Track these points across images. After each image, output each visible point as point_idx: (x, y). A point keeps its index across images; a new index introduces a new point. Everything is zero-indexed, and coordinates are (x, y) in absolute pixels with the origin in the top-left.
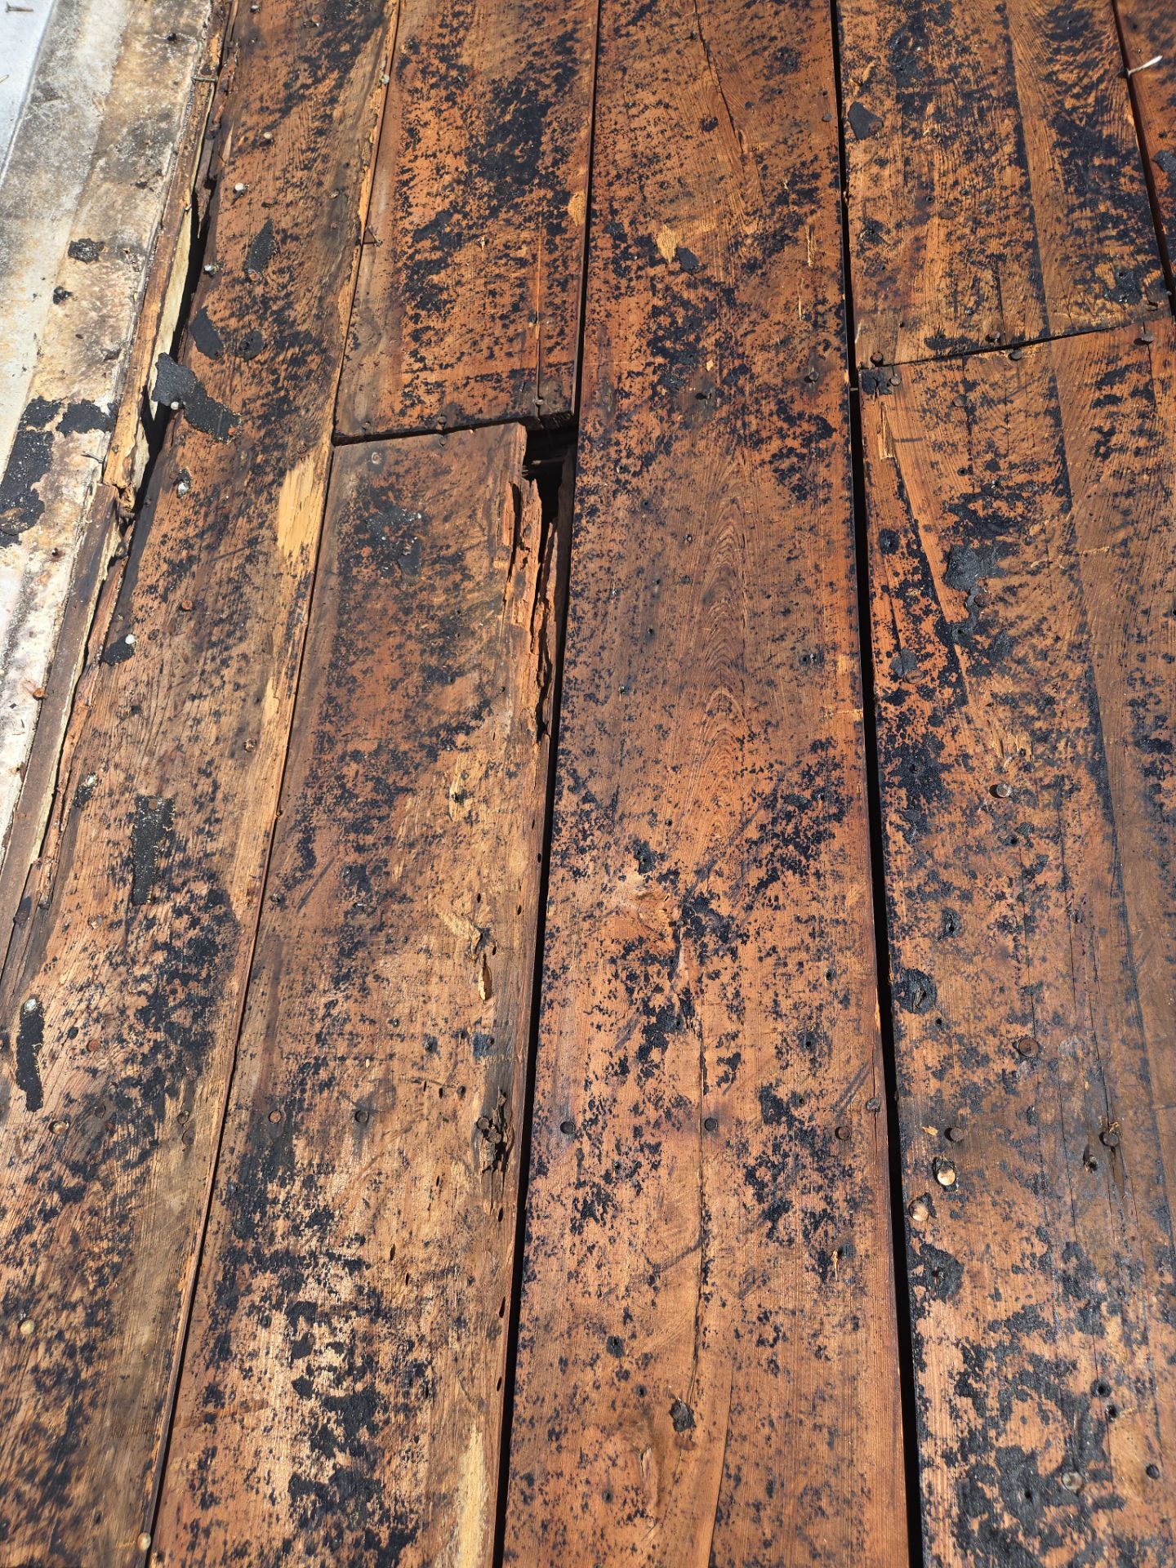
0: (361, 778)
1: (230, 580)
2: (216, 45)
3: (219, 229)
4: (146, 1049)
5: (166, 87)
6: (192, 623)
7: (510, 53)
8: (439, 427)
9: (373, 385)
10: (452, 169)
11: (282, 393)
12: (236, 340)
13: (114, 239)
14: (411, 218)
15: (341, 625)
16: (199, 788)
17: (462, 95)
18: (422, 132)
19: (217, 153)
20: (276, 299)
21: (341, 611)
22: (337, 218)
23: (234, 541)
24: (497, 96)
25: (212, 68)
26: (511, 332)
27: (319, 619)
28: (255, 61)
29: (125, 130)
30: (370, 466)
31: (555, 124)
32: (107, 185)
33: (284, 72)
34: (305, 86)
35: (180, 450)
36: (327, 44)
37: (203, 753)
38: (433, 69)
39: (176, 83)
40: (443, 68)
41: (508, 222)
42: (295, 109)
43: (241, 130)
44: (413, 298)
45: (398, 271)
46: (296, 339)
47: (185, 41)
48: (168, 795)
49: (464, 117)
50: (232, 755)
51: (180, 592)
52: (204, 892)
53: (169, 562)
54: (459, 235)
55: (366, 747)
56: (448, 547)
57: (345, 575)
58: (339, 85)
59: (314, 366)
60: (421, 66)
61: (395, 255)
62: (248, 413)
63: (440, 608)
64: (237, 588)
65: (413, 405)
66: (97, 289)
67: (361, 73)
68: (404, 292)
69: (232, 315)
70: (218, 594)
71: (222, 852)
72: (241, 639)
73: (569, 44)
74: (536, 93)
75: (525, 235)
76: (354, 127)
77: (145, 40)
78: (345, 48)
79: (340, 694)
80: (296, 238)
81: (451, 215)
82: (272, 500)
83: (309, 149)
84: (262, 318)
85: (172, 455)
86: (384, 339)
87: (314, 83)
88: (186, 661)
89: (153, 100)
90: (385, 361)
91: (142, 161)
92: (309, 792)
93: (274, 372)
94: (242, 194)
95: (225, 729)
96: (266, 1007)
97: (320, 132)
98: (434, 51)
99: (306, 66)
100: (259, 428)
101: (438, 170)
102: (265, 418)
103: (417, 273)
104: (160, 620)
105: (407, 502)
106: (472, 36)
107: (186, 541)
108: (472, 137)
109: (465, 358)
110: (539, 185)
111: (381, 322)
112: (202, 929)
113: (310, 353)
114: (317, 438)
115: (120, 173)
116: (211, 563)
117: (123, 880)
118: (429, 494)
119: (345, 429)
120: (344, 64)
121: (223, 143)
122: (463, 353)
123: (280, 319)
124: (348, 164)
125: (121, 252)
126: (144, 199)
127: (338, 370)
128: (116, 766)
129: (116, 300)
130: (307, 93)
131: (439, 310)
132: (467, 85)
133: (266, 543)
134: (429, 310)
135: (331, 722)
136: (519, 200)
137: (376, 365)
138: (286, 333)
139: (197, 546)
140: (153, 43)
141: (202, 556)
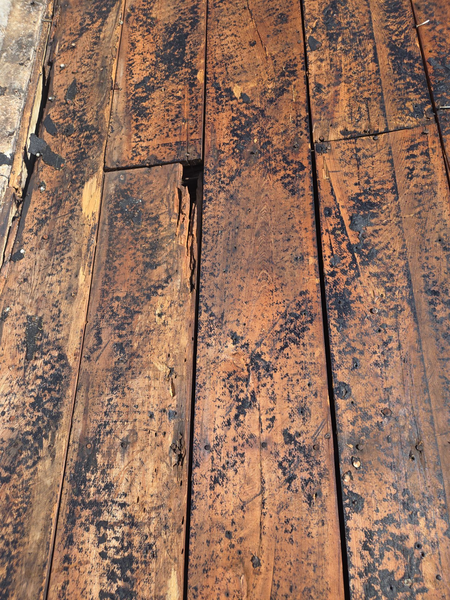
0: (120, 308)
1: (63, 227)
2: (51, 7)
3: (54, 82)
4: (34, 419)
5: (31, 23)
6: (48, 244)
7: (172, 13)
8: (147, 165)
9: (120, 147)
10: (150, 59)
11: (83, 150)
12: (62, 128)
13: (11, 86)
14: (133, 79)
15: (110, 245)
16: (53, 312)
17: (153, 29)
18: (137, 44)
19: (52, 51)
20: (79, 111)
21: (110, 240)
22: (103, 79)
23: (64, 211)
24: (167, 30)
25: (50, 16)
26: (175, 126)
27: (101, 243)
28: (67, 14)
29: (14, 41)
30: (120, 180)
31: (191, 42)
32: (7, 64)
33: (80, 18)
34: (88, 25)
35: (41, 173)
36: (97, 7)
37: (54, 298)
38: (141, 19)
39: (34, 22)
40: (145, 18)
41: (173, 81)
42: (84, 34)
43: (62, 42)
44: (135, 112)
45: (129, 101)
46: (87, 128)
47: (38, 5)
48: (40, 315)
49: (154, 38)
50: (66, 298)
51: (42, 231)
52: (56, 355)
53: (38, 219)
54: (153, 86)
55: (121, 295)
56: (152, 213)
57: (111, 225)
58: (102, 25)
59: (95, 139)
60: (136, 18)
61: (127, 94)
62: (69, 158)
63: (150, 238)
64: (66, 230)
65: (136, 155)
66: (4, 107)
67: (111, 19)
68: (132, 109)
69: (61, 118)
70: (58, 232)
71: (63, 338)
72: (68, 251)
73: (195, 10)
74: (183, 29)
75: (180, 87)
76: (109, 41)
77: (21, 4)
78: (104, 9)
79: (111, 273)
80: (86, 87)
81: (150, 78)
82: (80, 194)
83: (91, 50)
84: (73, 119)
85: (38, 175)
86: (124, 129)
87: (92, 23)
88: (46, 260)
89: (25, 29)
90: (125, 138)
91: (22, 54)
92: (99, 313)
93: (79, 141)
94: (64, 68)
95: (63, 288)
96: (84, 401)
97: (95, 44)
98: (141, 11)
99: (88, 16)
100: (73, 164)
101: (144, 60)
102: (76, 160)
103: (137, 102)
104: (34, 243)
105: (135, 195)
106: (156, 6)
107: (45, 211)
108: (157, 47)
109: (157, 137)
110: (185, 67)
111: (122, 122)
112: (56, 370)
113: (94, 134)
114: (97, 169)
115: (12, 59)
116: (55, 219)
117: (22, 350)
118: (144, 192)
119: (109, 165)
120: (104, 16)
121: (55, 47)
122: (156, 135)
123: (81, 120)
124: (107, 57)
125: (14, 91)
126: (23, 70)
127: (105, 141)
128: (18, 303)
129: (12, 111)
130: (89, 27)
131: (146, 117)
132: (155, 26)
133: (78, 211)
134: (142, 117)
135: (107, 285)
136: (177, 73)
137: (121, 139)
138: (83, 125)
139: (49, 213)
140: (25, 5)
141: (51, 216)
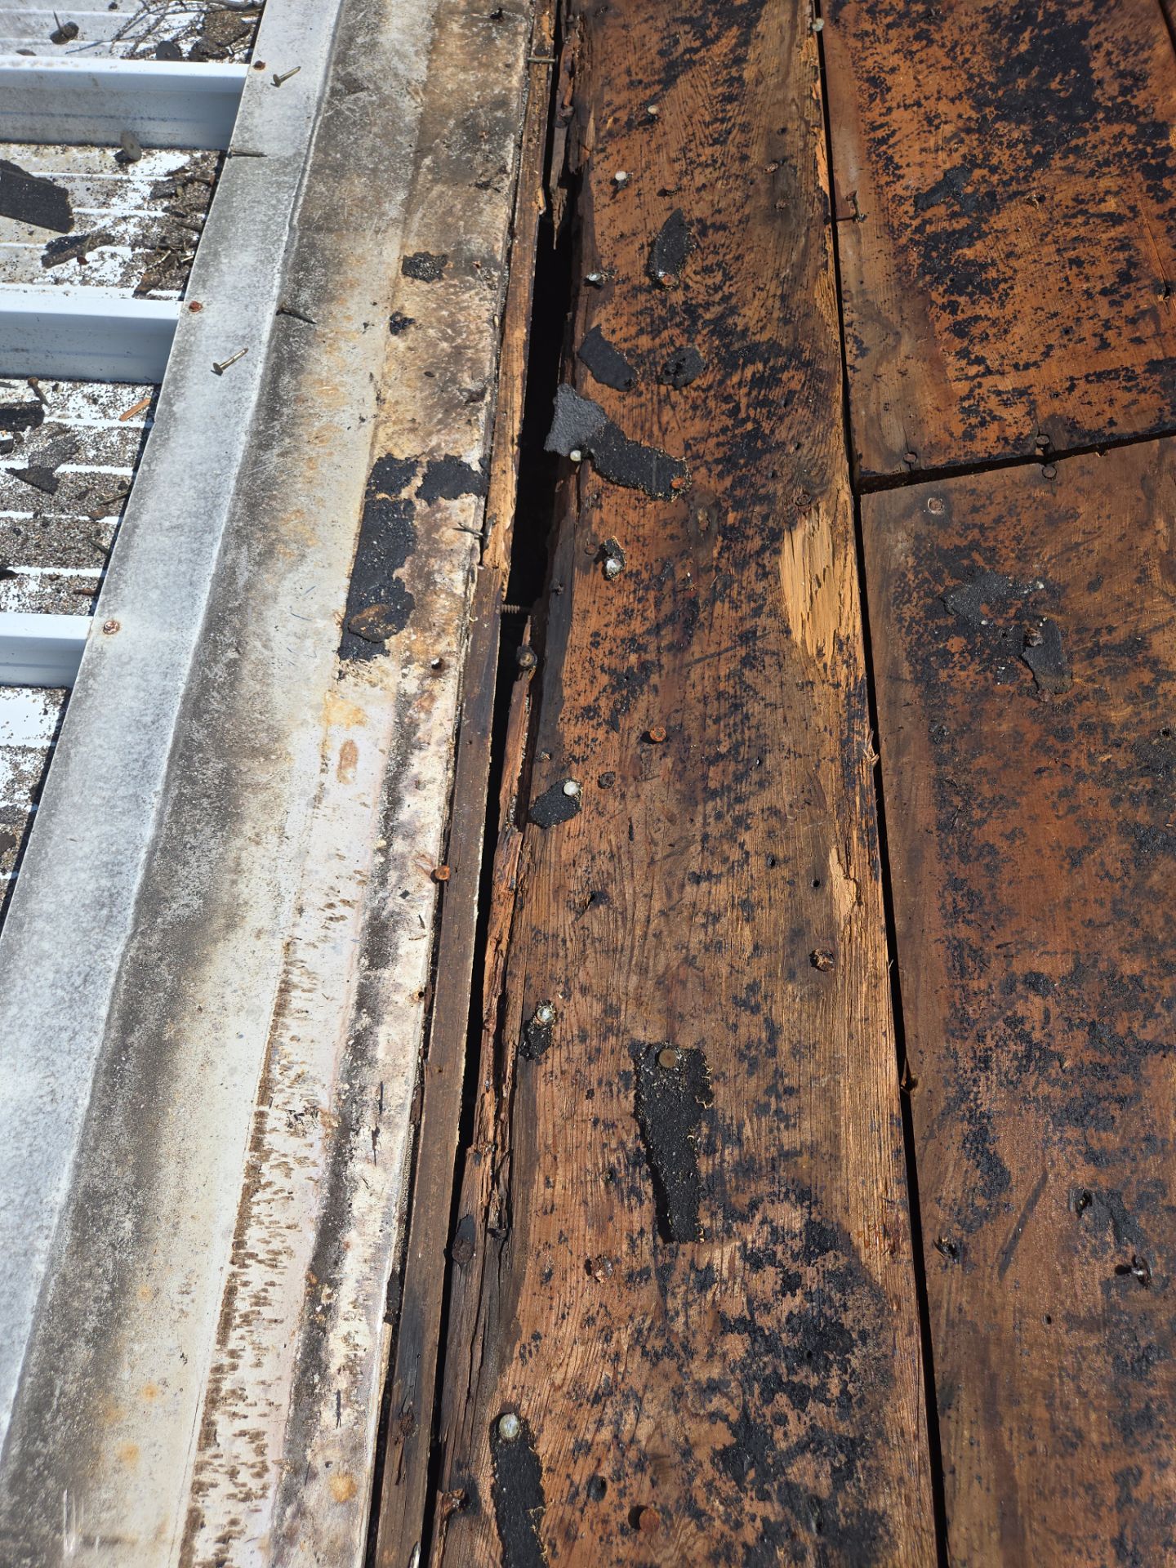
1: (720, 695)
2: (548, 22)
3: (601, 230)
4: (750, 1534)
5: (496, 70)
6: (669, 762)
8: (1039, 452)
9: (906, 401)
10: (953, 116)
11: (750, 426)
12: (654, 364)
13: (459, 251)
14: (903, 182)
15: (940, 761)
16: (742, 1030)
17: (939, 31)
18: (891, 79)
19: (574, 143)
21: (936, 738)
22: (784, 196)
23: (714, 636)
24: (996, 25)
25: (549, 48)
26: (1128, 308)
27: (899, 752)
29: (451, 123)
30: (928, 519)
31: (1107, 46)
32: (438, 188)
33: (656, 38)
34: (691, 51)
35: (596, 515)
38: (884, 6)
39: (507, 66)
41: (1070, 170)
42: (682, 78)
43: (606, 111)
44: (938, 281)
45: (903, 250)
46: (753, 353)
47: (511, 19)
48: (687, 1041)
49: (951, 53)
50: (791, 976)
51: (637, 716)
52: (797, 1225)
53: (611, 672)
54: (991, 195)
55: (1054, 966)
56: (1110, 630)
57: (926, 679)
58: (744, 42)
59: (795, 385)
60: (863, 7)
61: (891, 230)
62: (696, 456)
63: (1125, 727)
64: (736, 707)
65: (983, 424)
66: (445, 313)
67: (774, 24)
68: (921, 276)
69: (641, 332)
70: (704, 717)
71: (813, 1149)
72: (761, 784)
74: (1061, 14)
75: (1104, 183)
76: (782, 85)
80: (723, 227)
81: (969, 172)
82: (769, 574)
84: (690, 332)
85: (583, 521)
86: (906, 339)
87: (704, 45)
88: (672, 821)
90: (916, 368)
91: (479, 158)
92: (961, 1048)
94: (627, 183)
95: (766, 931)
96: (987, 1467)
97: (729, 99)
99: (687, 28)
100: (721, 476)
101: (930, 121)
102: (728, 461)
103: (936, 248)
104: (613, 758)
105: (1010, 565)
107: (633, 640)
108: (971, 77)
109: (1057, 353)
110: (1108, 120)
111: (894, 318)
112: (808, 1295)
113: (785, 368)
114: (825, 483)
115: (453, 173)
116: (682, 671)
117: (634, 1191)
118: (1048, 552)
119: (875, 465)
120: (745, 18)
121: (583, 129)
122: (1050, 347)
123: (719, 328)
124: (784, 130)
125: (470, 266)
126: (489, 201)
127: (839, 388)
128: (584, 990)
129: (473, 326)
130: (696, 57)
131: (988, 293)
132: (944, 19)
133: (772, 637)
134: (971, 295)
135: (968, 923)
136: (1081, 141)
137: (903, 374)
138: (736, 346)
139: (652, 647)
140: (473, 22)
141: (664, 660)
